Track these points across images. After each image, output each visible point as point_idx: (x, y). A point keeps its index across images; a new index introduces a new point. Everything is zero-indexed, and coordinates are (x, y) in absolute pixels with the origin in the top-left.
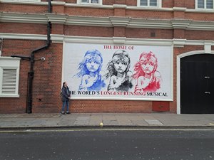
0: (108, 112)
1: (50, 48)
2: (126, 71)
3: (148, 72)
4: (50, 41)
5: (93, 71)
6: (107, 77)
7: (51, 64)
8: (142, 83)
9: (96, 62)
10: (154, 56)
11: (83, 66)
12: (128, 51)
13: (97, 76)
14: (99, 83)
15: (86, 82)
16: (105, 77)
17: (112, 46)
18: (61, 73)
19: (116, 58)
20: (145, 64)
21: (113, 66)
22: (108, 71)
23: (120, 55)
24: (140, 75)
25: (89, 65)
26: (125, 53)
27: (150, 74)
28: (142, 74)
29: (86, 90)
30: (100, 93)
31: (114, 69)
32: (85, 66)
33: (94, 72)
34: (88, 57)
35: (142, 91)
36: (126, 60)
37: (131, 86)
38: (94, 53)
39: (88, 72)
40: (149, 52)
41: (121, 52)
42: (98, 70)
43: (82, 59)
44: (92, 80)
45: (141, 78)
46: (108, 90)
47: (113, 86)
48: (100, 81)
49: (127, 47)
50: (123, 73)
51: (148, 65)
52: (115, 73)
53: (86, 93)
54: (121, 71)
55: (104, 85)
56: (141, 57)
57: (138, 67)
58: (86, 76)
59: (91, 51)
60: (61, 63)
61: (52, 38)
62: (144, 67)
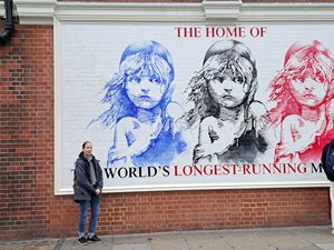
0: (197, 227)
1: (16, 40)
2: (246, 102)
3: (311, 102)
4: (15, 19)
5: (146, 105)
6: (190, 121)
7: (19, 88)
8: (295, 134)
9: (155, 78)
10: (325, 53)
11: (116, 94)
12: (248, 42)
13: (159, 119)
14: (165, 142)
15: (129, 140)
16: (183, 123)
17: (202, 30)
18: (52, 115)
19: (215, 63)
20: (303, 80)
21: (207, 89)
22: (192, 105)
23: (226, 55)
24: (287, 113)
25: (134, 89)
26: (241, 49)
27: (316, 108)
28: (295, 107)
29: (129, 164)
30: (172, 171)
31: (210, 98)
32: (124, 92)
33: (151, 110)
34: (132, 63)
35: (297, 160)
36: (245, 67)
37: (263, 146)
38: (147, 53)
39: (132, 110)
40: (310, 43)
41: (230, 45)
42: (162, 104)
43: (112, 72)
44: (146, 132)
45: (293, 119)
46: (196, 160)
47: (208, 148)
48: (169, 134)
49: (246, 29)
50: (236, 108)
51: (309, 82)
52: (214, 110)
53: (131, 173)
54: (230, 103)
55: (181, 147)
56: (287, 58)
57: (282, 88)
58: (128, 122)
59: (140, 45)
60: (50, 86)
61: (20, 11)
62: (298, 87)
